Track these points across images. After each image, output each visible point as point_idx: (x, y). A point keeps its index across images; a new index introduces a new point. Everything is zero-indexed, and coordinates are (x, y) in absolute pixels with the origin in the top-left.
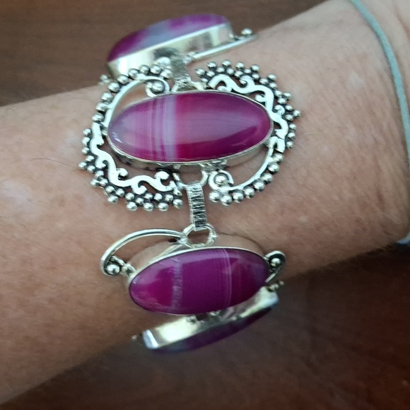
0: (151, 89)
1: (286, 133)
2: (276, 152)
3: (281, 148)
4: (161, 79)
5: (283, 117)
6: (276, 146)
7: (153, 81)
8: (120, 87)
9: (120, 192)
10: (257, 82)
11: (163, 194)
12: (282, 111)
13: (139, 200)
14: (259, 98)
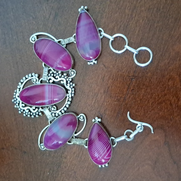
0: (54, 108)
1: (16, 94)
2: (20, 89)
3: (18, 90)
4: (52, 112)
5: (17, 99)
6: (19, 91)
7: (54, 111)
8: (64, 109)
9: (63, 76)
10: (24, 110)
11: (51, 76)
12: (17, 101)
13: (57, 74)
14: (24, 105)
